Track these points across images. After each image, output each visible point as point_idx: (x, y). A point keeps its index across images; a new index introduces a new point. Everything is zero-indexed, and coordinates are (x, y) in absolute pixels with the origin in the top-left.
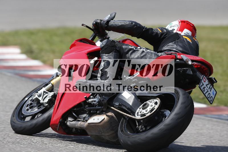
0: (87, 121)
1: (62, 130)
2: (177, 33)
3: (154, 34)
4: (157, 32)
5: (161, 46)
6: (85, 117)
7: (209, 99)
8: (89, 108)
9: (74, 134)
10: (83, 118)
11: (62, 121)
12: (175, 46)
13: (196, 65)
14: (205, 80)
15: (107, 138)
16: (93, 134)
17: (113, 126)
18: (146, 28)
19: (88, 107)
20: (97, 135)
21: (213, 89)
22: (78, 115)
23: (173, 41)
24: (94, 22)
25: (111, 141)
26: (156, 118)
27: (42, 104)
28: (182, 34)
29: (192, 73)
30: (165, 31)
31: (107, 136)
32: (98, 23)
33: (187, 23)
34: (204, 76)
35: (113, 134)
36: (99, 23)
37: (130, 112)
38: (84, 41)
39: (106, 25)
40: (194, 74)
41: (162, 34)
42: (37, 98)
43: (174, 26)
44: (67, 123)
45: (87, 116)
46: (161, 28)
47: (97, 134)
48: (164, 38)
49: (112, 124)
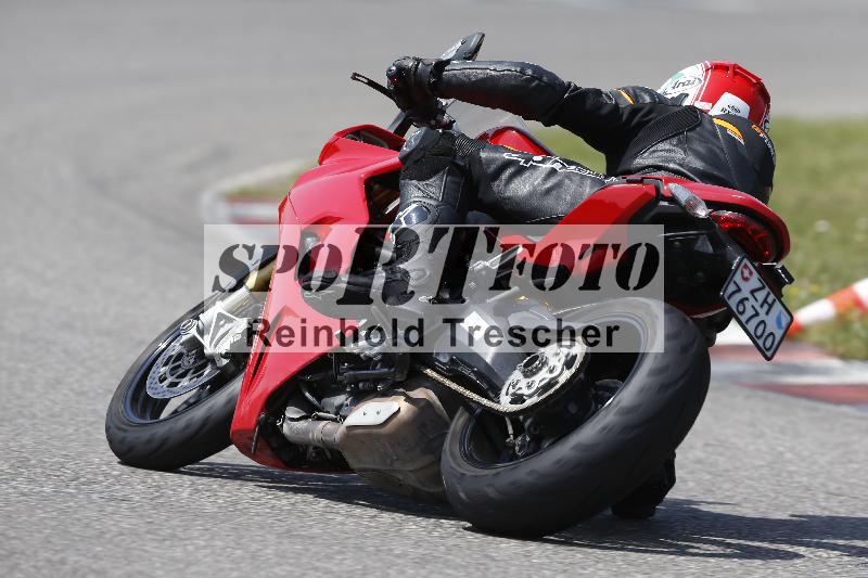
0: (345, 418)
1: (269, 452)
2: (692, 109)
3: (605, 111)
4: (617, 104)
5: (629, 153)
6: (342, 405)
7: (760, 342)
8: (352, 373)
9: (313, 466)
10: (334, 410)
11: (266, 418)
12: (679, 154)
13: (727, 220)
14: (746, 274)
15: (412, 480)
16: (367, 466)
17: (431, 437)
18: (576, 88)
19: (349, 369)
20: (379, 471)
21: (777, 306)
22: (319, 400)
23: (673, 136)
24: (394, 68)
25: (426, 489)
26: (573, 408)
27: (211, 360)
28: (715, 111)
29: (711, 250)
30: (648, 99)
31: (411, 471)
32: (407, 70)
33: (735, 73)
34: (746, 261)
35: (430, 464)
36: (409, 70)
37: (484, 386)
38: (367, 134)
39: (434, 76)
40: (718, 253)
41: (634, 111)
42: (194, 338)
43: (686, 84)
44: (282, 425)
45: (348, 402)
46: (634, 89)
47: (380, 467)
48: (641, 125)
49: (425, 429)
